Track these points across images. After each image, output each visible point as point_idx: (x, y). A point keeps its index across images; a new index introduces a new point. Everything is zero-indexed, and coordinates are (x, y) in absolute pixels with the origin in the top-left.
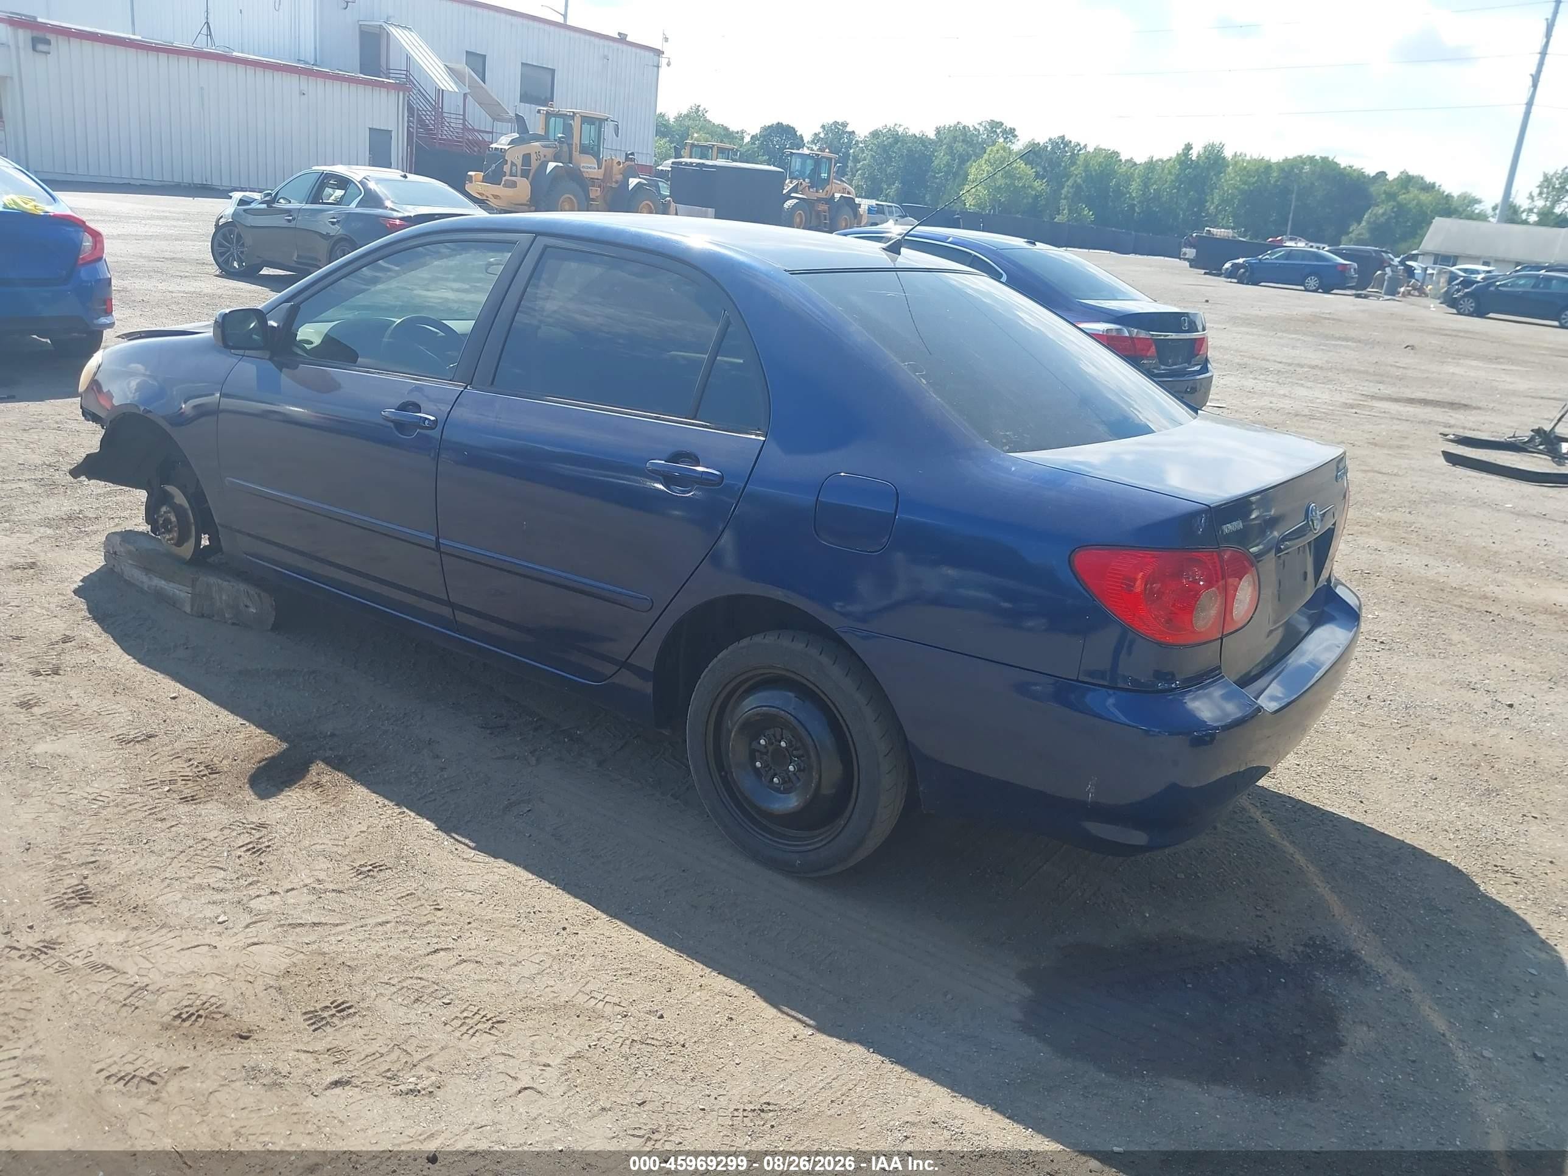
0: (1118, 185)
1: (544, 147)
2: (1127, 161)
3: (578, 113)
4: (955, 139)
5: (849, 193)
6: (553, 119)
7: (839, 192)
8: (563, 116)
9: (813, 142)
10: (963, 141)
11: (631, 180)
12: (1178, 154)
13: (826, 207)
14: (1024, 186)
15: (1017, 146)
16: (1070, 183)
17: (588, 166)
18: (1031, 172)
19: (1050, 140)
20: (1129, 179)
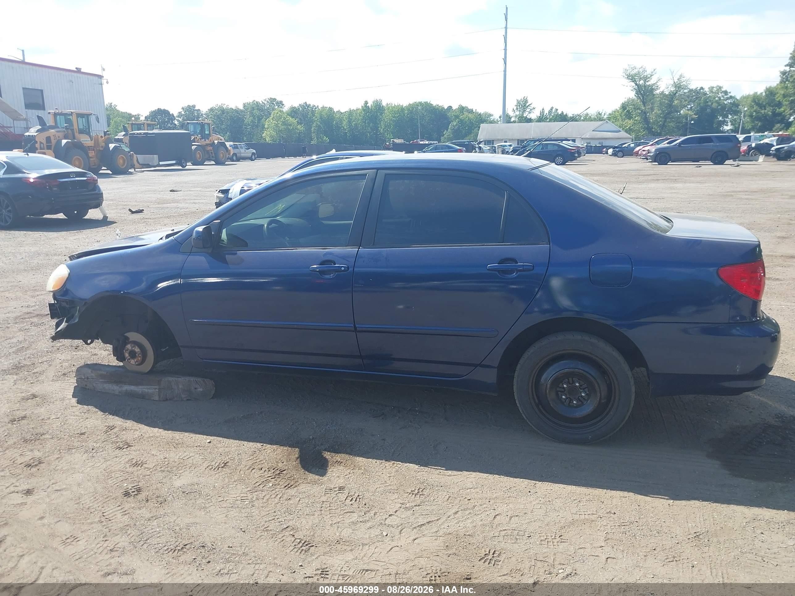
0: (337, 123)
1: (57, 132)
2: (337, 112)
3: (74, 112)
4: (253, 109)
5: (221, 140)
6: (58, 117)
7: (216, 140)
8: (65, 115)
9: (178, 116)
10: (258, 109)
11: (110, 145)
12: (362, 107)
13: (211, 148)
14: (293, 128)
15: (286, 109)
16: (314, 125)
17: (85, 140)
18: (295, 121)
19: (300, 105)
20: (341, 120)
